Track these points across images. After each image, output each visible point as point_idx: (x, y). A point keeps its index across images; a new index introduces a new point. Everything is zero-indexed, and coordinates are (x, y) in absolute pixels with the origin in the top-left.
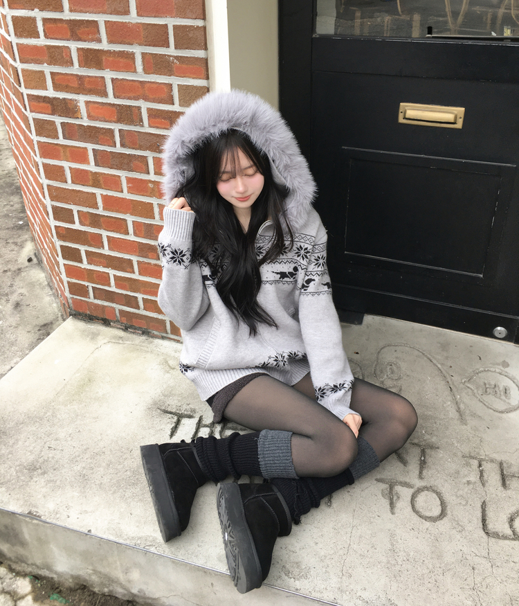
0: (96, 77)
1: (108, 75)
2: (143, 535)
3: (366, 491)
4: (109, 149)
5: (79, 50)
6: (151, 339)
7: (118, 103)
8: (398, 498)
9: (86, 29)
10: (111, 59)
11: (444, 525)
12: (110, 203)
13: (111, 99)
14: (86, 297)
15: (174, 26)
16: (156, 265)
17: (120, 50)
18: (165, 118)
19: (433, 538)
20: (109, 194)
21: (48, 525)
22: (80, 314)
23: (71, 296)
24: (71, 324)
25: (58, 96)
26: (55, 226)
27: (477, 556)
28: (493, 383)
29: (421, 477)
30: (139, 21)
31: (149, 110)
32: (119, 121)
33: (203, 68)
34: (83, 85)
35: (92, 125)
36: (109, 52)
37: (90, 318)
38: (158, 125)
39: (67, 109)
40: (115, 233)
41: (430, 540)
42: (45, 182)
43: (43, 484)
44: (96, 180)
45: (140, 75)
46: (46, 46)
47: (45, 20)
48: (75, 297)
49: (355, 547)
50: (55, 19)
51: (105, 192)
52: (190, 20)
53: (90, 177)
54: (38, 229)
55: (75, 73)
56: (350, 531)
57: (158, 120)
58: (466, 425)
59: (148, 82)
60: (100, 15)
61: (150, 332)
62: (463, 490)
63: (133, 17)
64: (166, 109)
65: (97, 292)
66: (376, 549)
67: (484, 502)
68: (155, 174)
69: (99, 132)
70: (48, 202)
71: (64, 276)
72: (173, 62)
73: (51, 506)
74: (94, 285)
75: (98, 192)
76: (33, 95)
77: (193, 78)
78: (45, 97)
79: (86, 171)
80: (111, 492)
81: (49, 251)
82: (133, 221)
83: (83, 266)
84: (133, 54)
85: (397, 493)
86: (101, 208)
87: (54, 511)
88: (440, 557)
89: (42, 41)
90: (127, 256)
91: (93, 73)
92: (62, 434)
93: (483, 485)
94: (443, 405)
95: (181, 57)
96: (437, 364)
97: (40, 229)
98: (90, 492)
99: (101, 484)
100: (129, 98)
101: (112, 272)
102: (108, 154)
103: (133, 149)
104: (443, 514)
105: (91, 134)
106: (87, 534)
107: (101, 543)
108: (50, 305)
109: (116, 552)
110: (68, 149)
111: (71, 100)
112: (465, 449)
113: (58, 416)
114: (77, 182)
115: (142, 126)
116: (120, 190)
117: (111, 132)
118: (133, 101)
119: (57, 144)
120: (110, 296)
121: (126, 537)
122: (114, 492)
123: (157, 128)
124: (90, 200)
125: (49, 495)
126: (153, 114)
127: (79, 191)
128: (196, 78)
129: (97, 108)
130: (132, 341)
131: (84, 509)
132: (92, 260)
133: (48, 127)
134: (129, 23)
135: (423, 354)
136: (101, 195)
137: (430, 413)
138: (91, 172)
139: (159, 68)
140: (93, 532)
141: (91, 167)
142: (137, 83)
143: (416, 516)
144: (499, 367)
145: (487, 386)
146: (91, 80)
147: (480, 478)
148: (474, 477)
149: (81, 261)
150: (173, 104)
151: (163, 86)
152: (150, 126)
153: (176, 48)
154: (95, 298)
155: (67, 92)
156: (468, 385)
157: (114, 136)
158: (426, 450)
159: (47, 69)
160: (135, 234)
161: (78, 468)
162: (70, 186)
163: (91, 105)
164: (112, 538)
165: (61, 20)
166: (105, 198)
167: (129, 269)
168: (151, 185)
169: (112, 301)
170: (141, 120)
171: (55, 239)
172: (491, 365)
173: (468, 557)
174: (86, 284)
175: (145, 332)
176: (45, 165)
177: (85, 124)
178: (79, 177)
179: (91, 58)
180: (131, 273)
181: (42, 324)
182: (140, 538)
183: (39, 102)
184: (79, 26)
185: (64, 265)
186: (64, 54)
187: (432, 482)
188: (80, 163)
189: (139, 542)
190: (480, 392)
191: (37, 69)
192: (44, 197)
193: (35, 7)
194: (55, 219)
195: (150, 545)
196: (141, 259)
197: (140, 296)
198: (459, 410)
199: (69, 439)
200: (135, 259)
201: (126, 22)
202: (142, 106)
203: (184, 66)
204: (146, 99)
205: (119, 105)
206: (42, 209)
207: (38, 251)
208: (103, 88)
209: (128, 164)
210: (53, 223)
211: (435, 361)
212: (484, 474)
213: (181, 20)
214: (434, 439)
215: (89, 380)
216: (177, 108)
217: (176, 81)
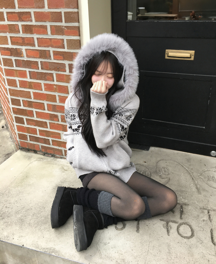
0: (30, 37)
1: (35, 36)
2: (49, 247)
3: (156, 225)
4: (36, 71)
5: (22, 25)
6: (56, 159)
7: (40, 49)
8: (171, 228)
9: (26, 16)
10: (37, 29)
11: (193, 240)
12: (37, 96)
13: (37, 47)
14: (26, 140)
15: (64, 12)
16: (57, 124)
17: (41, 24)
18: (61, 55)
19: (188, 247)
20: (36, 92)
21: (3, 243)
22: (24, 148)
23: (20, 140)
24: (19, 153)
25: (13, 47)
26: (12, 108)
27: (210, 254)
28: (212, 176)
29: (181, 218)
30: (49, 11)
31: (54, 52)
32: (40, 57)
33: (78, 31)
34: (24, 42)
35: (28, 60)
36: (35, 26)
37: (28, 150)
38: (58, 59)
39: (17, 53)
40: (39, 110)
41: (187, 247)
42: (8, 87)
43: (2, 223)
44: (30, 85)
45: (49, 36)
46: (8, 24)
47: (7, 13)
48: (21, 140)
49: (151, 251)
50: (12, 12)
51: (34, 91)
52: (72, 9)
53: (28, 84)
54: (6, 112)
55: (21, 36)
56: (148, 244)
57: (57, 56)
58: (201, 194)
59: (53, 39)
60: (32, 9)
61: (55, 156)
62: (201, 224)
63: (46, 9)
64: (61, 51)
65: (31, 138)
66: (161, 252)
67: (212, 230)
68: (57, 81)
69: (31, 63)
70: (9, 97)
71: (16, 131)
72: (64, 29)
73: (5, 234)
74: (30, 135)
75: (31, 91)
76: (2, 47)
77: (73, 36)
78: (7, 48)
79: (26, 81)
80: (34, 227)
81: (10, 121)
82: (47, 104)
83: (25, 126)
84: (46, 26)
85: (170, 226)
86: (33, 98)
87: (7, 236)
88: (192, 255)
89: (6, 22)
90: (44, 120)
91: (29, 36)
92: (12, 201)
93: (211, 221)
94: (189, 186)
95: (68, 26)
96: (186, 168)
97: (7, 112)
98: (24, 227)
99: (30, 223)
100: (45, 47)
101: (38, 128)
102: (36, 73)
103: (47, 70)
104: (192, 235)
105: (28, 64)
106: (22, 247)
107: (29, 251)
108: (11, 145)
109: (36, 256)
110: (18, 72)
111: (19, 49)
112: (201, 205)
113: (11, 193)
114: (22, 87)
115: (51, 59)
116: (41, 89)
117: (37, 62)
118: (46, 48)
119: (13, 70)
120: (37, 139)
121: (40, 248)
122: (36, 227)
123: (58, 60)
124: (28, 95)
125: (5, 229)
126: (56, 53)
127: (23, 91)
128: (75, 36)
129: (31, 52)
130: (47, 160)
131: (21, 235)
132: (29, 123)
133: (9, 62)
134: (44, 12)
135: (179, 164)
136: (33, 92)
137: (184, 189)
138: (28, 82)
139: (58, 32)
140: (25, 246)
141: (28, 79)
142: (48, 39)
143: (180, 236)
144: (214, 169)
145: (209, 177)
146: (28, 39)
147: (209, 218)
148: (206, 218)
149: (24, 124)
150: (64, 48)
151: (60, 40)
152: (54, 59)
153: (65, 22)
154: (30, 140)
155: (17, 45)
156: (201, 177)
157: (38, 65)
158: (183, 206)
159: (8, 35)
160: (48, 110)
161: (19, 216)
162: (19, 88)
163: (28, 51)
164: (34, 249)
165: (14, 12)
166: (34, 93)
167: (45, 126)
168: (55, 87)
169: (38, 142)
170: (50, 57)
171: (12, 114)
172: (210, 168)
173: (206, 255)
174: (26, 134)
175: (53, 156)
176: (8, 79)
177: (25, 60)
178: (23, 84)
179: (28, 29)
180: (46, 128)
181: (7, 154)
182: (47, 249)
183: (5, 50)
184: (23, 15)
185: (16, 125)
186: (16, 28)
187: (187, 221)
188: (23, 78)
189: (47, 250)
190: (206, 180)
191: (4, 35)
192: (7, 94)
193: (3, 7)
194: (12, 104)
195: (52, 252)
196: (51, 121)
197: (50, 139)
198: (197, 188)
199: (16, 203)
200: (48, 121)
201: (43, 12)
202: (51, 50)
203: (69, 30)
204: (52, 47)
205: (40, 50)
206: (7, 101)
207: (7, 123)
208: (33, 43)
209: (44, 77)
210: (11, 106)
211: (185, 167)
212: (211, 217)
213: (67, 9)
214: (186, 201)
215: (26, 176)
216: (66, 50)
217: (65, 38)
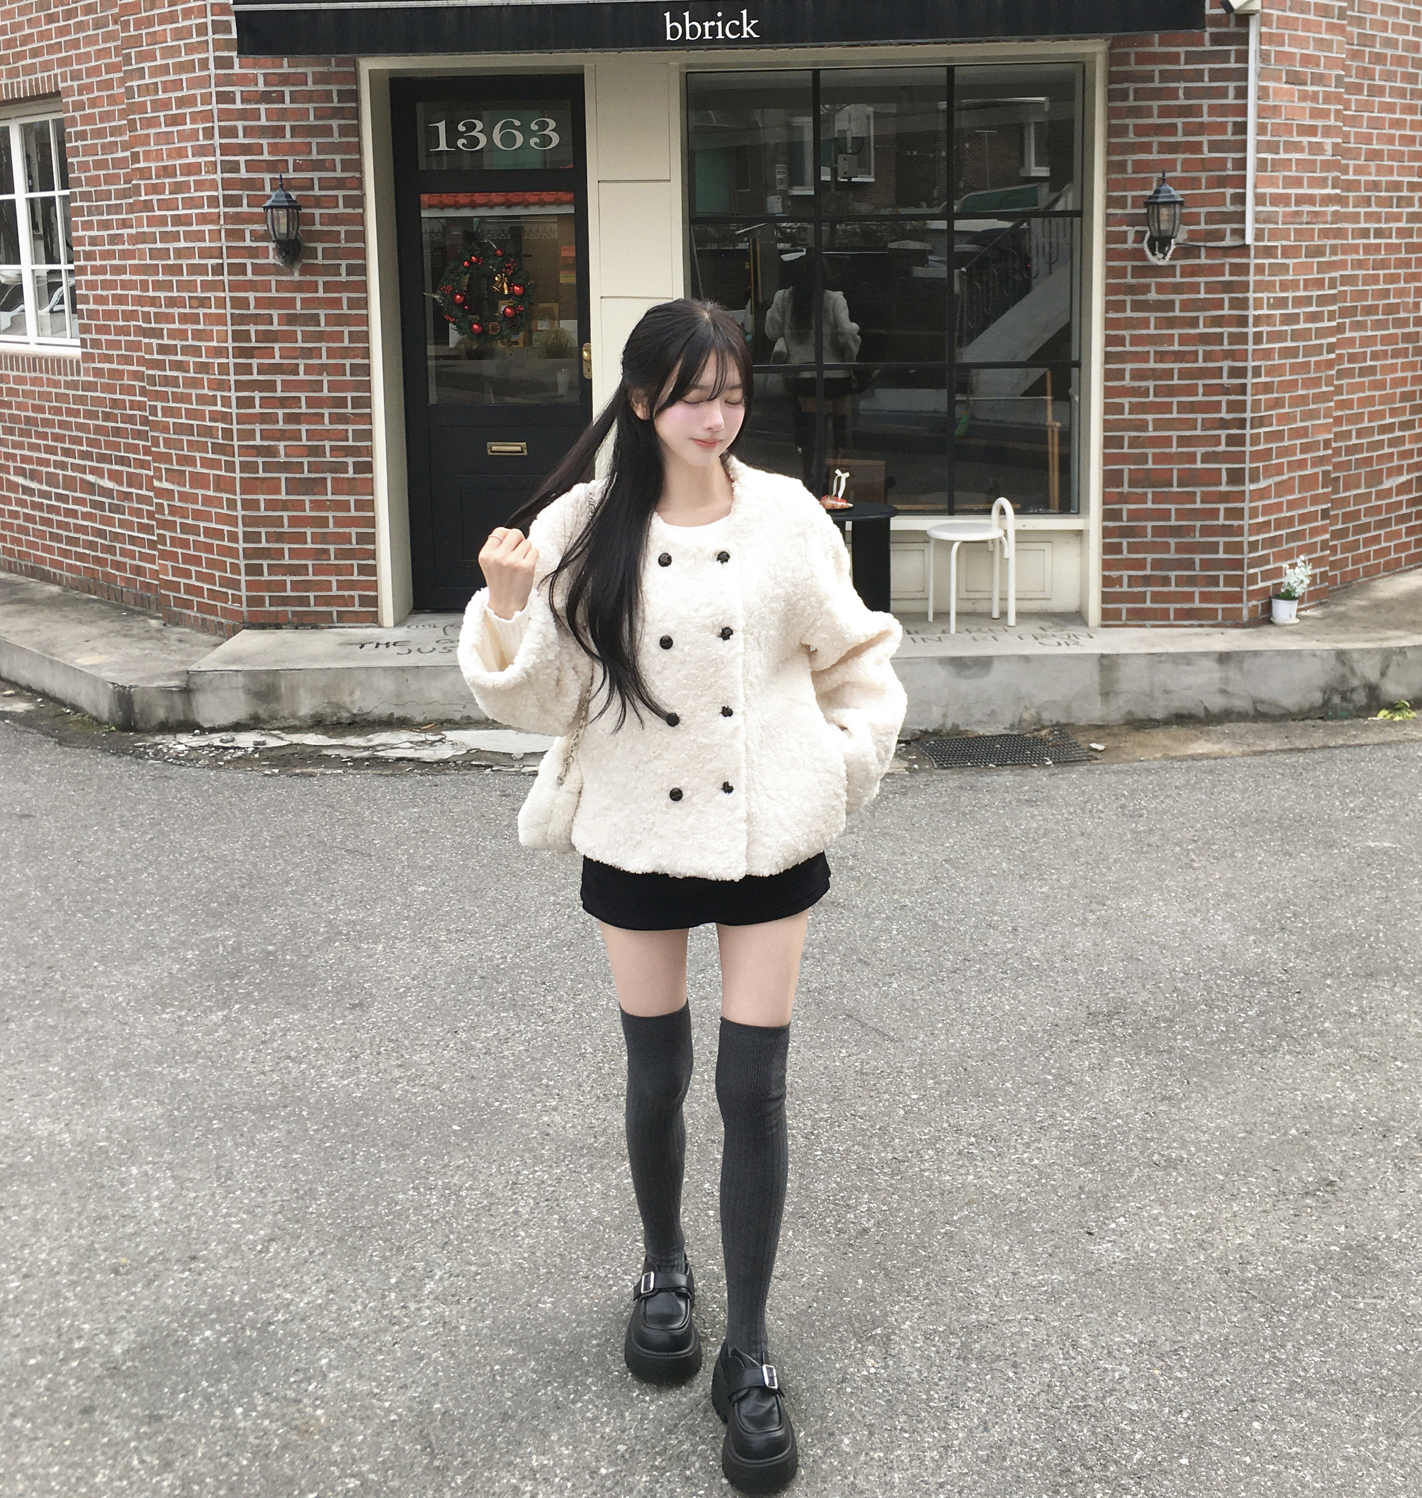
0: (294, 429)
1: (304, 428)
4: (298, 477)
5: (284, 414)
6: (318, 632)
7: (309, 444)
9: (291, 401)
10: (307, 418)
12: (294, 521)
13: (304, 442)
14: (263, 607)
15: (351, 397)
16: (327, 565)
17: (314, 412)
18: (342, 451)
20: (294, 515)
22: (253, 625)
23: (248, 609)
24: (242, 636)
25: (264, 444)
26: (244, 548)
30: (328, 396)
31: (331, 446)
32: (308, 456)
33: (367, 419)
34: (283, 435)
35: (287, 461)
36: (306, 413)
37: (263, 626)
39: (269, 452)
40: (295, 545)
42: (240, 513)
44: (285, 506)
45: (327, 425)
46: (259, 413)
47: (262, 398)
48: (252, 609)
50: (269, 397)
51: (291, 514)
52: (361, 393)
53: (280, 504)
55: (279, 428)
57: (336, 452)
59: (332, 429)
60: (303, 393)
61: (319, 626)
63: (325, 394)
64: (343, 445)
65: (273, 599)
68: (332, 494)
69: (292, 465)
70: (240, 529)
71: (243, 592)
72: (349, 417)
74: (271, 594)
75: (286, 514)
76: (243, 445)
78: (252, 446)
83: (263, 578)
84: (323, 414)
89: (258, 410)
91: (293, 427)
95: (354, 413)
100: (317, 441)
111: (273, 446)
116: (303, 510)
117: (301, 463)
118: (320, 442)
119: (256, 479)
120: (285, 601)
123: (336, 457)
124: (278, 522)
126: (334, 449)
127: (270, 516)
128: (363, 425)
129: (293, 449)
132: (272, 571)
133: (251, 466)
134: (321, 396)
136: (288, 516)
138: (282, 500)
139: (340, 421)
141: (283, 496)
142: (323, 431)
146: (291, 431)
149: (262, 575)
151: (342, 431)
152: (331, 457)
153: (352, 409)
154: (270, 605)
155: (271, 441)
157: (303, 467)
159: (258, 427)
160: (312, 542)
162: (261, 513)
163: (288, 448)
165: (273, 397)
166: (290, 518)
167: (304, 573)
168: (327, 503)
169: (285, 605)
170: (325, 454)
171: (241, 560)
174: (264, 594)
177: (283, 461)
178: (271, 505)
179: (293, 418)
180: (305, 575)
183: (246, 449)
184: (287, 400)
185: (247, 581)
186: (273, 417)
188: (274, 493)
191: (250, 428)
193: (257, 391)
194: (244, 542)
196: (316, 562)
197: (312, 595)
201: (319, 396)
202: (326, 445)
203: (356, 418)
204: (329, 440)
205: (309, 446)
208: (299, 436)
210: (242, 546)
213: (355, 393)
216: (350, 443)
217: (350, 428)
